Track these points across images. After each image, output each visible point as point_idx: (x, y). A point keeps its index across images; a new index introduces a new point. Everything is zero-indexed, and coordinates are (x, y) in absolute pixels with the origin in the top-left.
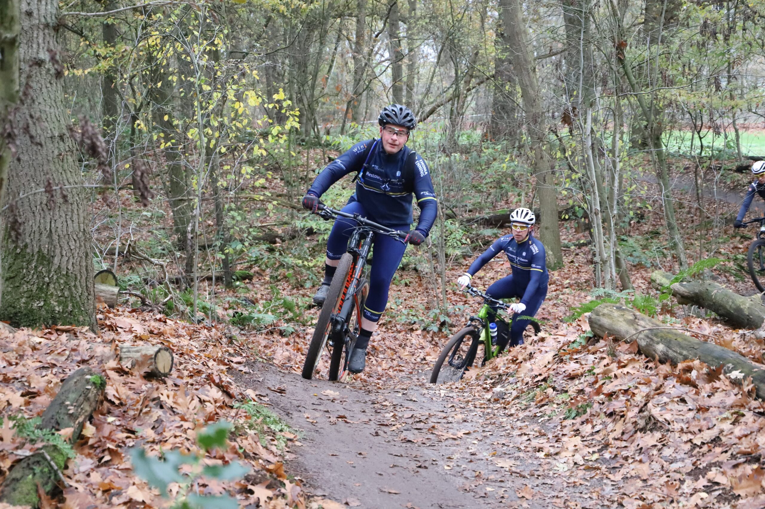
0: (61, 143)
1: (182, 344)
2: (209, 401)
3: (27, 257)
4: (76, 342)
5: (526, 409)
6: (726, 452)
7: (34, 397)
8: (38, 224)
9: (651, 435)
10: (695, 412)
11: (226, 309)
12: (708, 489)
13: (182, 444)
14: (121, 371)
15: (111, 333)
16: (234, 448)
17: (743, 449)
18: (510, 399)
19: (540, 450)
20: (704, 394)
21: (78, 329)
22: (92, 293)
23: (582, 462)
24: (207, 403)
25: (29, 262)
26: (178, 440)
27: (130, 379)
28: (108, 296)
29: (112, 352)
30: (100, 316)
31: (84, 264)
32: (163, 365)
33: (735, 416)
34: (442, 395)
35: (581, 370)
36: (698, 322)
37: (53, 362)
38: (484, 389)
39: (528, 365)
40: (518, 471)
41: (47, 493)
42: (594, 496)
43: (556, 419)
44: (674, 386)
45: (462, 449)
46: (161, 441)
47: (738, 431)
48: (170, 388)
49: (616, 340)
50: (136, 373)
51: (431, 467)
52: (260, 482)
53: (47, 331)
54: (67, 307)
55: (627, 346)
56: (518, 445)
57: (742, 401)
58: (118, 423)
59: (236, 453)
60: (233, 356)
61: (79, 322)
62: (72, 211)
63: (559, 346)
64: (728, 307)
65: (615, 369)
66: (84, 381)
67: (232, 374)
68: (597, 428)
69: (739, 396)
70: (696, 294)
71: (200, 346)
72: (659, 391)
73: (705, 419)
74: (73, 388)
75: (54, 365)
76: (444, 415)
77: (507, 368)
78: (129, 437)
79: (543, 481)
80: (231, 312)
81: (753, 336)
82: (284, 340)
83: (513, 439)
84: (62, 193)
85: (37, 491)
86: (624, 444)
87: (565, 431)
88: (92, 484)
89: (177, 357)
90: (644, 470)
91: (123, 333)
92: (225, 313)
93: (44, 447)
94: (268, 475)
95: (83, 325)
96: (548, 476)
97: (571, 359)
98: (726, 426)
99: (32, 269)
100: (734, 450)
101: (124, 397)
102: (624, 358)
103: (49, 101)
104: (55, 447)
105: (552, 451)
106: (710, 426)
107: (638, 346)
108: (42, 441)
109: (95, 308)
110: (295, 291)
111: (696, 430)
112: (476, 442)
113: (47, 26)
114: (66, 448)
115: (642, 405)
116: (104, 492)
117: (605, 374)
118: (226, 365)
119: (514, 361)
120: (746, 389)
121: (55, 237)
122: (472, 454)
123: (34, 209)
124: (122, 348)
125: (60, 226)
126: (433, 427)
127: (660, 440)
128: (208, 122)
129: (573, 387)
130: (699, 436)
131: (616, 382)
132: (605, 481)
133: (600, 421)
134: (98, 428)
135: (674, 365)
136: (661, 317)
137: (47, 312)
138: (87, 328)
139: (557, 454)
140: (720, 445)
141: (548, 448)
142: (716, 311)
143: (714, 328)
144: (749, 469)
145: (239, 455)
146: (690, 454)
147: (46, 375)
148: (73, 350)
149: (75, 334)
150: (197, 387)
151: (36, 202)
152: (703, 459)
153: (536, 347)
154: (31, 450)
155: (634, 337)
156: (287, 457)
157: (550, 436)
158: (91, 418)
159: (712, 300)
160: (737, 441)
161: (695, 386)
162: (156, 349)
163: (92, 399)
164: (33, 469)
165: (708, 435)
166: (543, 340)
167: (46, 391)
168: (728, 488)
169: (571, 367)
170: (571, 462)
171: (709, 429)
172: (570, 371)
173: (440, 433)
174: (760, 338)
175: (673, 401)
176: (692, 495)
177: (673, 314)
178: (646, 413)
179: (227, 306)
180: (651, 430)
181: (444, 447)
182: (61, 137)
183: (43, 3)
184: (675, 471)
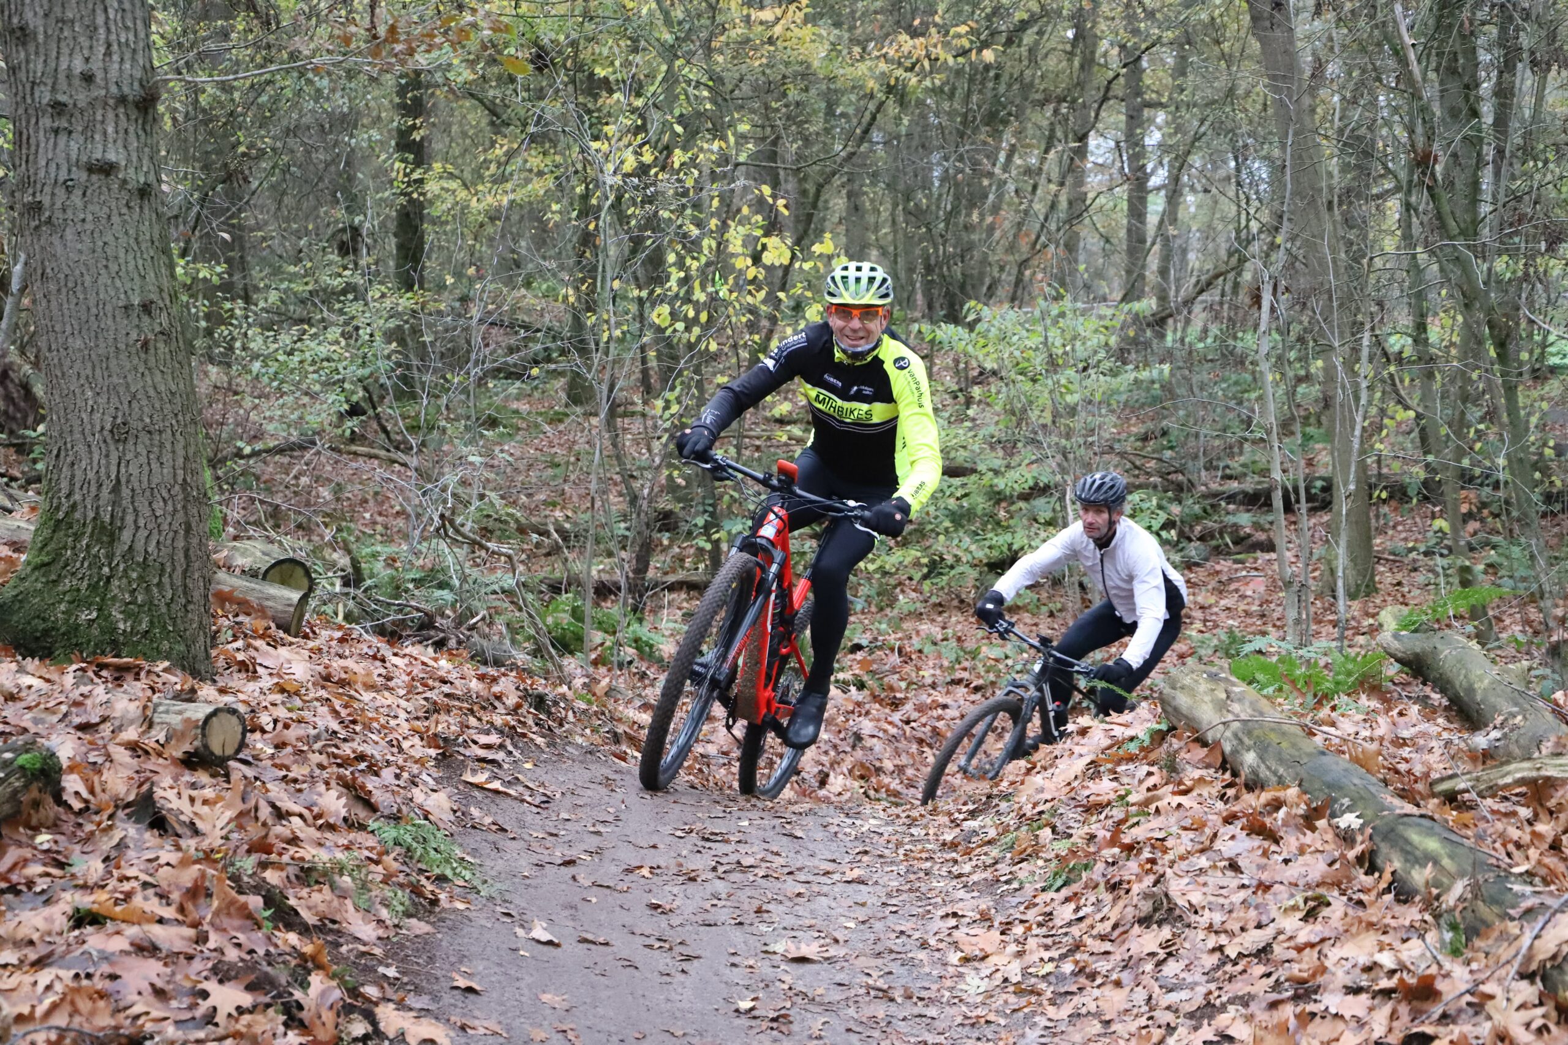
0: (146, 319)
3: (76, 527)
5: (990, 865)
6: (1268, 975)
8: (96, 468)
9: (1155, 931)
10: (1250, 891)
14: (134, 747)
17: (1295, 970)
18: (977, 844)
20: (1281, 855)
21: (148, 665)
24: (292, 818)
25: (77, 537)
26: (126, 885)
27: (150, 764)
28: (280, 608)
31: (180, 544)
32: (221, 740)
33: (1312, 903)
35: (1111, 796)
43: (1029, 889)
44: (1233, 837)
50: (168, 753)
52: (236, 978)
54: (141, 623)
55: (1202, 752)
56: (929, 936)
57: (1338, 875)
58: (48, 846)
59: (250, 916)
61: (159, 652)
62: (162, 445)
63: (1106, 745)
65: (1165, 796)
68: (1081, 914)
69: (1336, 866)
73: (1257, 907)
78: (48, 875)
79: (922, 1010)
83: (927, 923)
86: (1107, 946)
87: (1029, 914)
95: (165, 657)
96: (937, 1002)
97: (1109, 772)
98: (1291, 923)
99: (81, 550)
100: (1282, 973)
102: (1191, 775)
103: (123, 240)
106: (1264, 920)
107: (1223, 754)
111: (1235, 927)
113: (123, 100)
117: (1144, 805)
121: (126, 492)
123: (90, 439)
124: (158, 705)
125: (134, 470)
127: (1166, 945)
129: (1083, 828)
130: (1237, 940)
131: (1154, 823)
132: (1037, 1019)
133: (1093, 899)
137: (103, 633)
138: (167, 664)
139: (983, 958)
140: (1265, 962)
144: (1290, 1012)
146: (1210, 975)
149: (138, 674)
150: (304, 785)
152: (1227, 987)
153: (1068, 745)
155: (1218, 735)
159: (1439, 669)
160: (1294, 954)
161: (1273, 839)
165: (1254, 939)
166: (1084, 731)
169: (1104, 788)
170: (998, 975)
171: (1259, 926)
172: (1094, 796)
175: (1215, 867)
178: (1158, 888)
180: (1160, 924)
182: (146, 308)
183: (116, 58)
184: (1168, 1008)
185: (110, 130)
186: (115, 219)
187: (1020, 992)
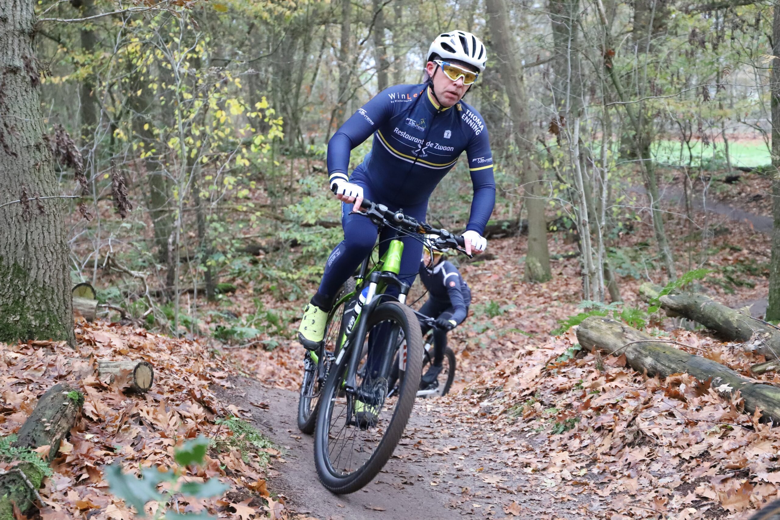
0: (38, 153)
1: (162, 359)
2: (190, 417)
3: (3, 270)
4: (53, 357)
5: (513, 424)
6: (715, 466)
7: (10, 414)
8: (13, 236)
9: (639, 450)
10: (683, 426)
11: (208, 323)
12: (696, 504)
13: (162, 461)
14: (99, 387)
15: (90, 347)
16: (215, 465)
17: (731, 463)
18: (497, 414)
19: (527, 465)
20: (692, 407)
21: (55, 344)
22: (70, 306)
23: (570, 478)
24: (188, 420)
25: (5, 275)
26: (158, 457)
27: (109, 395)
28: (87, 310)
29: (90, 368)
30: (78, 330)
31: (61, 277)
32: (142, 381)
33: (724, 430)
34: (429, 410)
35: (569, 384)
36: (686, 335)
37: (30, 378)
38: (471, 403)
39: (515, 378)
40: (505, 487)
41: (23, 513)
42: (582, 512)
43: (544, 434)
44: (662, 400)
45: (447, 465)
46: (140, 458)
47: (727, 445)
48: (150, 404)
49: (604, 353)
50: (115, 389)
51: (416, 484)
52: (242, 500)
53: (23, 346)
54: (44, 321)
55: (615, 359)
56: (505, 461)
57: (731, 415)
58: (96, 440)
59: (218, 470)
60: (215, 371)
61: (56, 336)
62: (49, 222)
63: (547, 359)
64: (717, 320)
65: (604, 382)
66: (61, 397)
67: (213, 389)
68: (585, 443)
69: (728, 410)
70: (685, 306)
71: (181, 361)
72: (647, 405)
73: (693, 434)
74: (50, 405)
75: (31, 381)
76: (430, 430)
77: (494, 382)
78: (108, 455)
79: (531, 497)
80: (213, 326)
81: (741, 349)
82: (268, 354)
83: (500, 454)
84: (38, 204)
85: (13, 510)
86: (612, 459)
87: (553, 446)
88: (69, 503)
89: (158, 372)
90: (633, 485)
91: (101, 348)
92: (207, 327)
93: (20, 465)
94: (251, 492)
95: (61, 339)
96: (535, 492)
97: (558, 373)
98: (715, 440)
99: (7, 282)
100: (723, 465)
101: (102, 413)
102: (613, 371)
103: (24, 109)
104: (31, 465)
105: (540, 466)
106: (699, 440)
107: (627, 359)
108: (18, 459)
109: (73, 322)
110: (279, 304)
111: (684, 444)
112: (462, 457)
113: (22, 32)
114: (42, 466)
115: (630, 419)
116: (82, 511)
117: (594, 388)
118: (207, 379)
119: (501, 375)
120: (734, 403)
121: (31, 249)
122: (459, 470)
123: (10, 220)
124: (100, 363)
125: (36, 238)
126: (419, 443)
127: (649, 455)
128: (189, 131)
129: (561, 401)
130: (687, 450)
131: (604, 396)
132: (593, 497)
133: (587, 436)
134: (76, 445)
135: (662, 378)
136: (650, 330)
137: (24, 327)
138: (64, 342)
139: (544, 469)
140: (708, 460)
141: (535, 464)
142: (705, 323)
143: (703, 341)
144: (737, 483)
145: (221, 472)
146: (678, 468)
147: (22, 391)
148: (50, 365)
149: (52, 349)
150: (178, 402)
151: (11, 213)
152: (691, 474)
153: (524, 360)
154: (5, 469)
155: (623, 350)
156: (270, 474)
157: (538, 451)
158: (68, 436)
159: (700, 312)
160: (725, 455)
161: (684, 400)
162: (135, 364)
163: (69, 416)
164: (8, 488)
165: (696, 450)
166: (530, 353)
167: (22, 407)
168: (717, 503)
169: (559, 381)
170: (559, 477)
171: (697, 443)
172: (558, 385)
173: (426, 449)
174: (749, 351)
175: (661, 415)
176: (680, 510)
177: (661, 327)
178: (633, 428)
179: (209, 319)
180: (639, 445)
181: (430, 463)
182: (38, 147)
183: (19, 8)
184: (663, 486)
185: (16, 49)
186: (20, 98)
187: (577, 484)
